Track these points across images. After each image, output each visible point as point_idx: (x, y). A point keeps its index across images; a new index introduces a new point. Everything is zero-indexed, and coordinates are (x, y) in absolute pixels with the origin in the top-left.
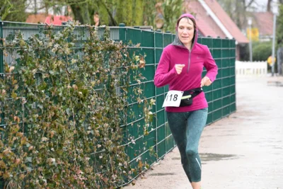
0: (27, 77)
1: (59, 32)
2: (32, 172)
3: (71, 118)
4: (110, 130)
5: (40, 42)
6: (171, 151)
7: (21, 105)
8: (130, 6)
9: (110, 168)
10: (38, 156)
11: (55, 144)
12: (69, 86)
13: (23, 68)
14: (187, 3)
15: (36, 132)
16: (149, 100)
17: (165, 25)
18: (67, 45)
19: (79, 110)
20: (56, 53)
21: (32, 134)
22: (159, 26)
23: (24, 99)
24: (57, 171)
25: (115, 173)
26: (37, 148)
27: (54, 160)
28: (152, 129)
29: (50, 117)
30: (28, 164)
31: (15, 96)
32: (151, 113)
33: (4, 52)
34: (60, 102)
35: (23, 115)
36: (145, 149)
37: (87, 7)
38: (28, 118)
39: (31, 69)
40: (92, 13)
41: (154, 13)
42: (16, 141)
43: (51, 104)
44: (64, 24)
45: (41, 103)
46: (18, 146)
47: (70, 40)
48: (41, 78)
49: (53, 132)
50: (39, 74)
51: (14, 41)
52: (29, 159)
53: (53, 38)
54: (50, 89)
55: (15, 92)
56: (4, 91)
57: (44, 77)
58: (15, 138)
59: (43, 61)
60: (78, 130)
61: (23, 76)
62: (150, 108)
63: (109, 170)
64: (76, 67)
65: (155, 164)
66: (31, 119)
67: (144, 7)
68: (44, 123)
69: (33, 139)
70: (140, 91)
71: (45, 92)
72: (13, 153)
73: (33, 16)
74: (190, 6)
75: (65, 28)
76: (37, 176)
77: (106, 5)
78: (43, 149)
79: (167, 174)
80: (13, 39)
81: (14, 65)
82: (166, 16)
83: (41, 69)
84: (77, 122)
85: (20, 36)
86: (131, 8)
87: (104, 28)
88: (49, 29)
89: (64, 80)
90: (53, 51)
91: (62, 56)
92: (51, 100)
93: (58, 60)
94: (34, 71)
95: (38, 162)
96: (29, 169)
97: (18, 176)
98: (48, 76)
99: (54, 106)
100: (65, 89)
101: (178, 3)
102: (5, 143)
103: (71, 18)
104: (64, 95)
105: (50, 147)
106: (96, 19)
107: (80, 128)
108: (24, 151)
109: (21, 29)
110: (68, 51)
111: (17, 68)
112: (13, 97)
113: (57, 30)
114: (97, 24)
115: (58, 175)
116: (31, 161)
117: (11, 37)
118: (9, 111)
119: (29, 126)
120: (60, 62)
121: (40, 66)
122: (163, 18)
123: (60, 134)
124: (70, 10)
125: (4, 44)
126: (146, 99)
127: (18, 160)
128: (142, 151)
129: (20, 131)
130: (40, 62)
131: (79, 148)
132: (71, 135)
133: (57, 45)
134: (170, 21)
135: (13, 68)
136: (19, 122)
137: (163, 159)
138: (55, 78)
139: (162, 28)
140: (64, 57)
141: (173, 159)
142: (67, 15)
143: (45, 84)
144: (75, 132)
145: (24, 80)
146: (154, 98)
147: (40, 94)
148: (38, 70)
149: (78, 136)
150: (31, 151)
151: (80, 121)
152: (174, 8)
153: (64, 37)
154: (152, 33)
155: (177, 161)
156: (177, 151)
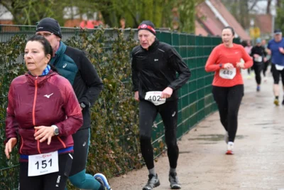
1: (91, 35)
3: (103, 107)
4: (135, 116)
5: (76, 43)
6: (187, 133)
8: (151, 11)
9: (136, 148)
14: (198, 8)
17: (181, 27)
18: (98, 45)
19: (109, 99)
20: (90, 52)
22: (175, 27)
24: (92, 151)
37: (115, 13)
40: (119, 18)
41: (171, 17)
44: (96, 27)
47: (101, 41)
53: (87, 39)
60: (108, 116)
63: (135, 149)
64: (106, 63)
67: (163, 12)
73: (70, 21)
74: (201, 10)
75: (97, 32)
77: (131, 11)
82: (181, 19)
84: (108, 110)
86: (151, 13)
87: (130, 31)
88: (84, 31)
90: (87, 50)
91: (95, 54)
93: (91, 57)
101: (192, 8)
103: (101, 23)
106: (123, 23)
107: (110, 115)
110: (99, 50)
113: (90, 32)
114: (124, 27)
115: (93, 154)
120: (93, 60)
122: (178, 21)
123: (94, 119)
124: (101, 16)
128: (163, 133)
131: (110, 131)
132: (103, 121)
133: (90, 46)
134: (185, 24)
137: (180, 140)
139: (178, 29)
140: (96, 55)
141: (190, 139)
142: (98, 20)
144: (106, 118)
149: (109, 121)
151: (111, 109)
152: (188, 12)
153: (96, 39)
154: (170, 34)
155: (193, 142)
156: (192, 133)
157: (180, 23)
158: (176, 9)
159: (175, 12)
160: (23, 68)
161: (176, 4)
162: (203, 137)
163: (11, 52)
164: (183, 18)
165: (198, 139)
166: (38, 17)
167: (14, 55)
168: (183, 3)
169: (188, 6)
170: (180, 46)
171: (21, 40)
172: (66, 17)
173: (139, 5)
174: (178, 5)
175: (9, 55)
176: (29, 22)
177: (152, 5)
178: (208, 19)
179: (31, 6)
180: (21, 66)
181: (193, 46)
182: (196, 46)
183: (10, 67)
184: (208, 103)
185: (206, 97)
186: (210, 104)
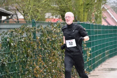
0: (44, 41)
1: (55, 25)
2: (46, 75)
3: (60, 55)
5: (49, 28)
6: (97, 67)
7: (42, 51)
9: (75, 73)
10: (48, 69)
11: (54, 65)
12: (59, 44)
13: (43, 38)
14: (103, 13)
15: (47, 60)
16: (89, 49)
17: (96, 21)
18: (58, 29)
19: (63, 52)
20: (55, 32)
21: (46, 61)
22: (93, 21)
23: (43, 49)
24: (55, 74)
25: (76, 75)
26: (48, 66)
27: (54, 70)
28: (90, 59)
29: (52, 55)
30: (44, 72)
31: (40, 48)
32: (89, 53)
33: (36, 32)
34: (56, 50)
35: (43, 55)
36: (87, 66)
38: (44, 56)
39: (46, 38)
41: (91, 17)
42: (40, 64)
43: (53, 50)
44: (57, 21)
45: (49, 50)
46: (41, 66)
47: (59, 27)
48: (49, 41)
49: (53, 60)
50: (48, 40)
51: (40, 28)
52: (45, 70)
53: (53, 26)
54: (52, 45)
55: (40, 46)
56: (36, 46)
57: (50, 41)
58: (40, 63)
59: (50, 35)
60: (62, 59)
61: (43, 40)
62: (89, 51)
64: (62, 37)
65: (91, 72)
66: (46, 56)
67: (88, 15)
68: (50, 57)
69: (46, 63)
70: (85, 45)
71: (51, 46)
72: (39, 68)
73: (48, 19)
74: (105, 14)
75: (58, 23)
76: (48, 76)
78: (50, 66)
79: (96, 76)
80: (39, 27)
81: (40, 37)
82: (96, 18)
83: (49, 38)
84: (62, 57)
85: (41, 26)
86: (82, 15)
88: (52, 23)
89: (57, 42)
90: (53, 31)
91: (57, 33)
92: (53, 49)
93: (55, 34)
94: (47, 39)
95: (48, 71)
96: (45, 74)
97: (41, 76)
98: (51, 40)
99: (54, 51)
100: (58, 45)
101: (101, 13)
102: (36, 64)
103: (61, 19)
104: (57, 47)
105: (53, 66)
107: (63, 59)
108: (43, 67)
109: (42, 24)
110: (58, 31)
111: (41, 38)
112: (39, 48)
113: (55, 24)
115: (55, 76)
116: (46, 71)
117: (38, 27)
118: (38, 53)
119: (45, 58)
120: (56, 35)
121: (49, 37)
122: (94, 19)
123: (56, 61)
124: (61, 17)
125: (36, 29)
126: (87, 48)
127: (41, 70)
128: (86, 67)
129: (42, 60)
130: (49, 35)
131: (63, 66)
132: (60, 61)
133: (55, 29)
134: (97, 20)
135: (39, 38)
136: (41, 57)
137: (94, 70)
138: (54, 41)
139: (94, 22)
141: (98, 70)
142: (59, 18)
143: (51, 43)
144: (61, 60)
145: (43, 42)
146: (91, 48)
147: (49, 47)
148: (48, 38)
149: (63, 62)
150: (46, 67)
151: (63, 56)
152: (99, 15)
153: (57, 26)
154: (90, 24)
155: (100, 71)
156: (100, 67)
157: (95, 20)
158: (94, 14)
159: (93, 15)
160: (26, 39)
161: (94, 12)
162: (104, 69)
163: (21, 32)
164: (97, 17)
165: (102, 70)
166: (34, 17)
167: (22, 33)
168: (97, 11)
169: (99, 12)
170: (94, 30)
171: (25, 27)
172: (46, 17)
173: (77, 12)
174: (95, 12)
175: (20, 33)
176: (30, 19)
177: (83, 12)
178: (108, 18)
179: (31, 13)
180: (25, 38)
181: (100, 30)
182: (102, 30)
183: (21, 38)
184: (107, 54)
185: (106, 52)
186: (108, 55)
